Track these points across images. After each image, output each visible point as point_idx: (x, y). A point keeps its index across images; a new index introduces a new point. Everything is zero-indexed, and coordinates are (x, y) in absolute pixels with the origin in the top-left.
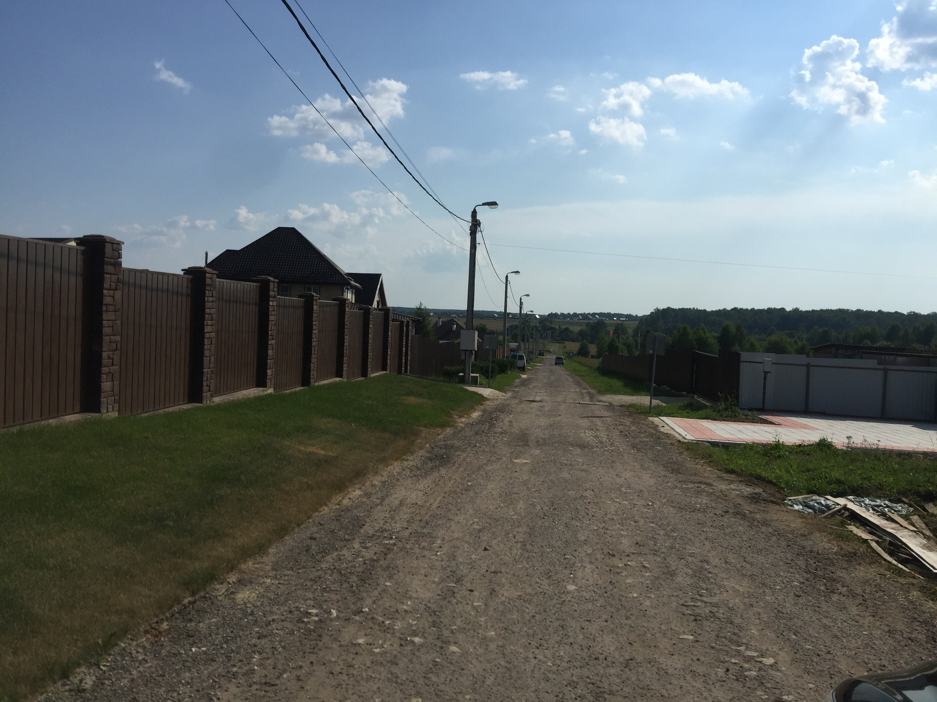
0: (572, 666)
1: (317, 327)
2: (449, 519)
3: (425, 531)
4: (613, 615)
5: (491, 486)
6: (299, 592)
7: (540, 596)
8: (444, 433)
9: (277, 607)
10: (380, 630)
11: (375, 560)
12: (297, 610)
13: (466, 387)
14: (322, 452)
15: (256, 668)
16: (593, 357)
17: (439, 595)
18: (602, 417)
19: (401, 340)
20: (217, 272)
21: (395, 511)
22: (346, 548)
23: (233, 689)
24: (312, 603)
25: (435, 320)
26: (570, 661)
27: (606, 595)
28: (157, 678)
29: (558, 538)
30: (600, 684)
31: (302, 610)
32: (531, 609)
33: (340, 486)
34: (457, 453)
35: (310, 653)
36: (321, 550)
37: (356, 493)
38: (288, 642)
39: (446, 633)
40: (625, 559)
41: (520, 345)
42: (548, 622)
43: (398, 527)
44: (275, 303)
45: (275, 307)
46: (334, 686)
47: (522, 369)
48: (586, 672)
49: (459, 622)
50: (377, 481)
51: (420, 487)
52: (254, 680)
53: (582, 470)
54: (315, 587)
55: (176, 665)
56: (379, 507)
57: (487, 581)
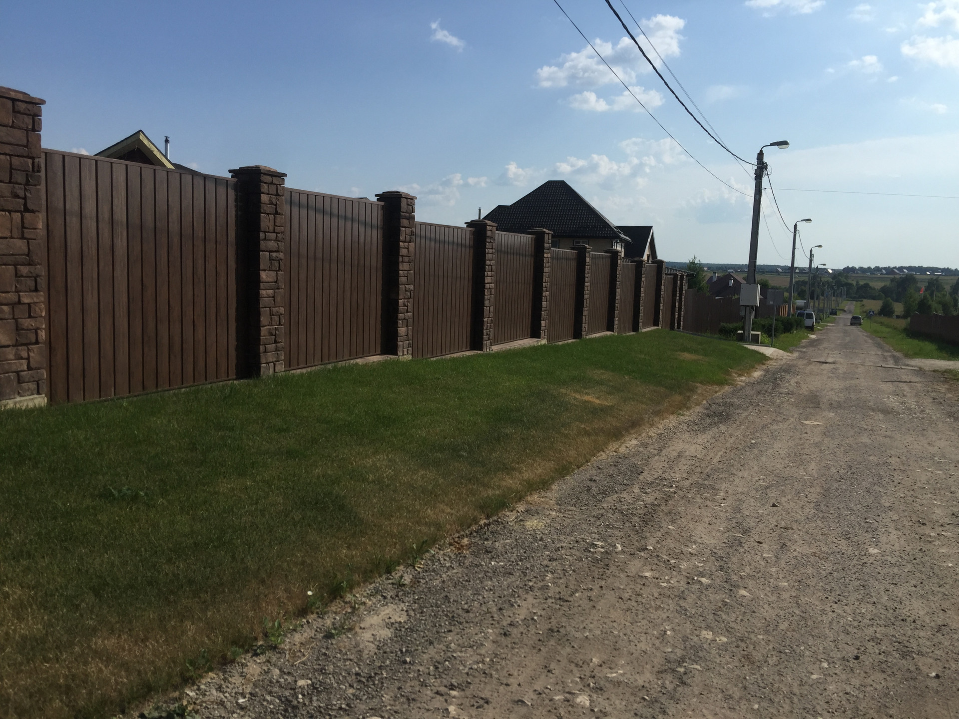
0: (875, 624)
1: (589, 279)
2: (732, 474)
3: (706, 482)
4: (923, 581)
5: (777, 445)
6: (584, 526)
7: (837, 556)
8: (722, 391)
9: (564, 536)
10: (666, 568)
11: (656, 505)
12: (583, 541)
13: (745, 346)
14: (598, 401)
15: (550, 584)
16: (898, 317)
17: (725, 543)
18: (910, 382)
19: (674, 295)
20: (496, 225)
21: (672, 462)
22: (626, 492)
23: (530, 599)
24: (597, 536)
25: (709, 275)
26: (873, 619)
27: (915, 561)
28: (464, 582)
29: (857, 502)
30: (907, 644)
31: (588, 541)
32: (828, 566)
33: (617, 435)
34: (737, 411)
35: (598, 578)
36: (601, 491)
37: (631, 443)
38: (577, 566)
39: (735, 578)
40: (939, 530)
41: (808, 302)
42: (847, 581)
43: (677, 477)
44: (549, 255)
45: (550, 259)
46: (624, 609)
47: (811, 329)
48: (891, 631)
49: (748, 569)
50: (653, 432)
51: (699, 441)
52: (549, 595)
53: (886, 437)
54: (598, 523)
55: (479, 574)
56: (657, 458)
57: (777, 535)
